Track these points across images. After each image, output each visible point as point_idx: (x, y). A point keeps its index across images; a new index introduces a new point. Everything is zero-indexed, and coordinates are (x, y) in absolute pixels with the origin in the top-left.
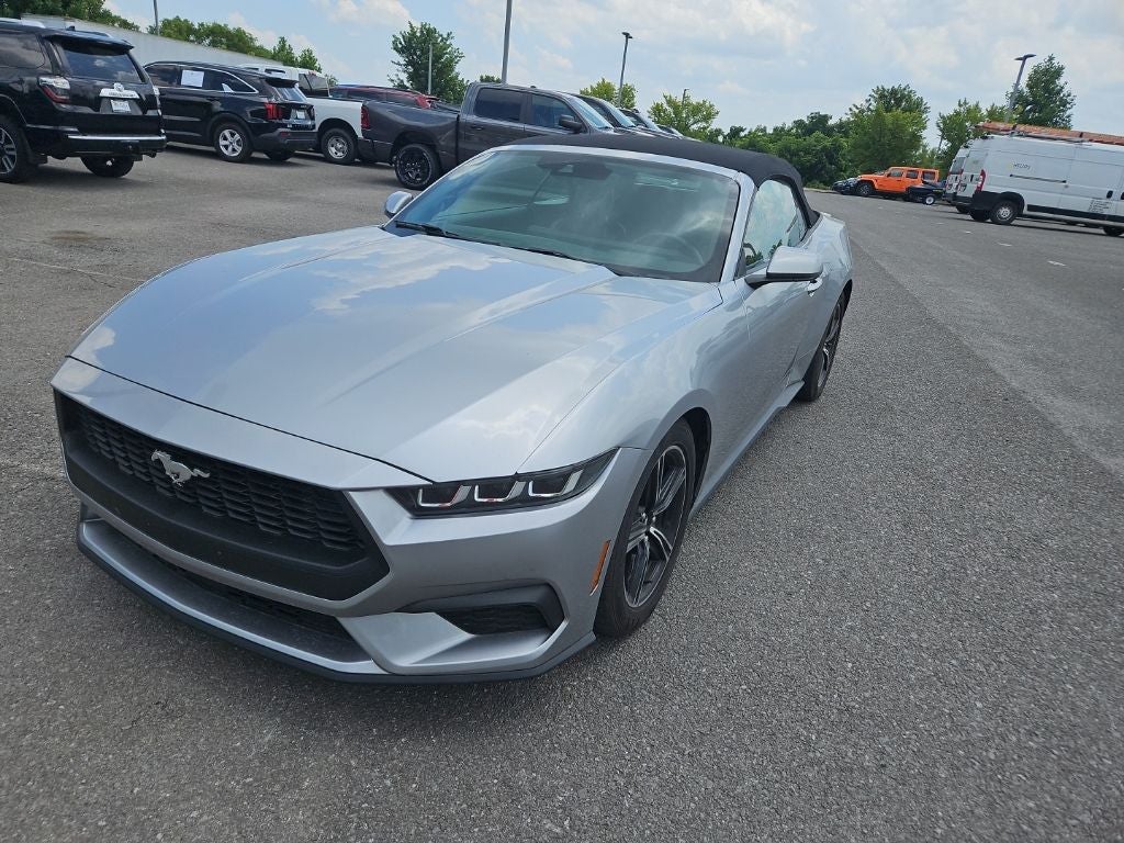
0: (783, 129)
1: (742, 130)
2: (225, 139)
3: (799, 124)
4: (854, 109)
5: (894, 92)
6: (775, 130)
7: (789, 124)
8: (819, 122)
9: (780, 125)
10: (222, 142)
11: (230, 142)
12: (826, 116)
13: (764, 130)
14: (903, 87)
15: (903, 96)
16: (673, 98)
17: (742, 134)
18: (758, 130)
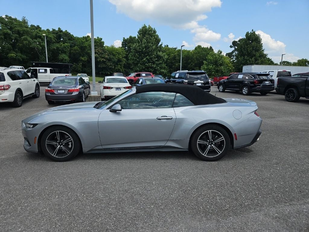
2: (244, 90)
10: (243, 91)
11: (245, 90)
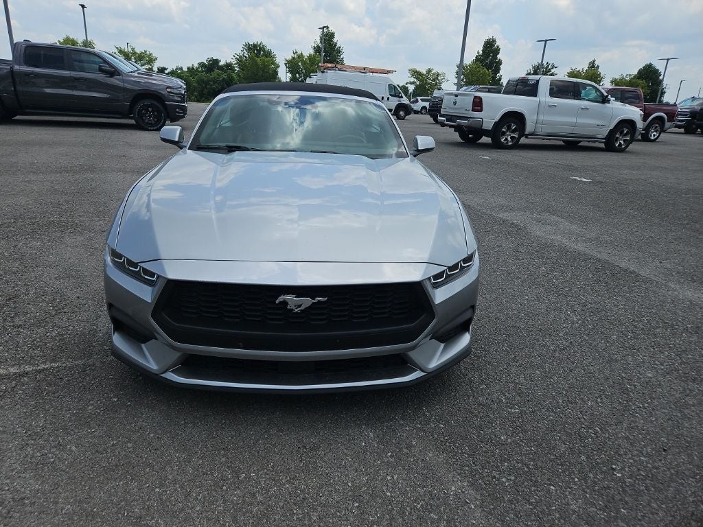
0: (193, 68)
1: (166, 69)
3: (202, 64)
4: (236, 56)
5: (255, 46)
6: (188, 68)
7: (196, 65)
8: (214, 63)
9: (191, 66)
12: (217, 60)
13: (181, 69)
14: (259, 43)
15: (260, 48)
16: (123, 48)
17: (166, 72)
18: (177, 69)
